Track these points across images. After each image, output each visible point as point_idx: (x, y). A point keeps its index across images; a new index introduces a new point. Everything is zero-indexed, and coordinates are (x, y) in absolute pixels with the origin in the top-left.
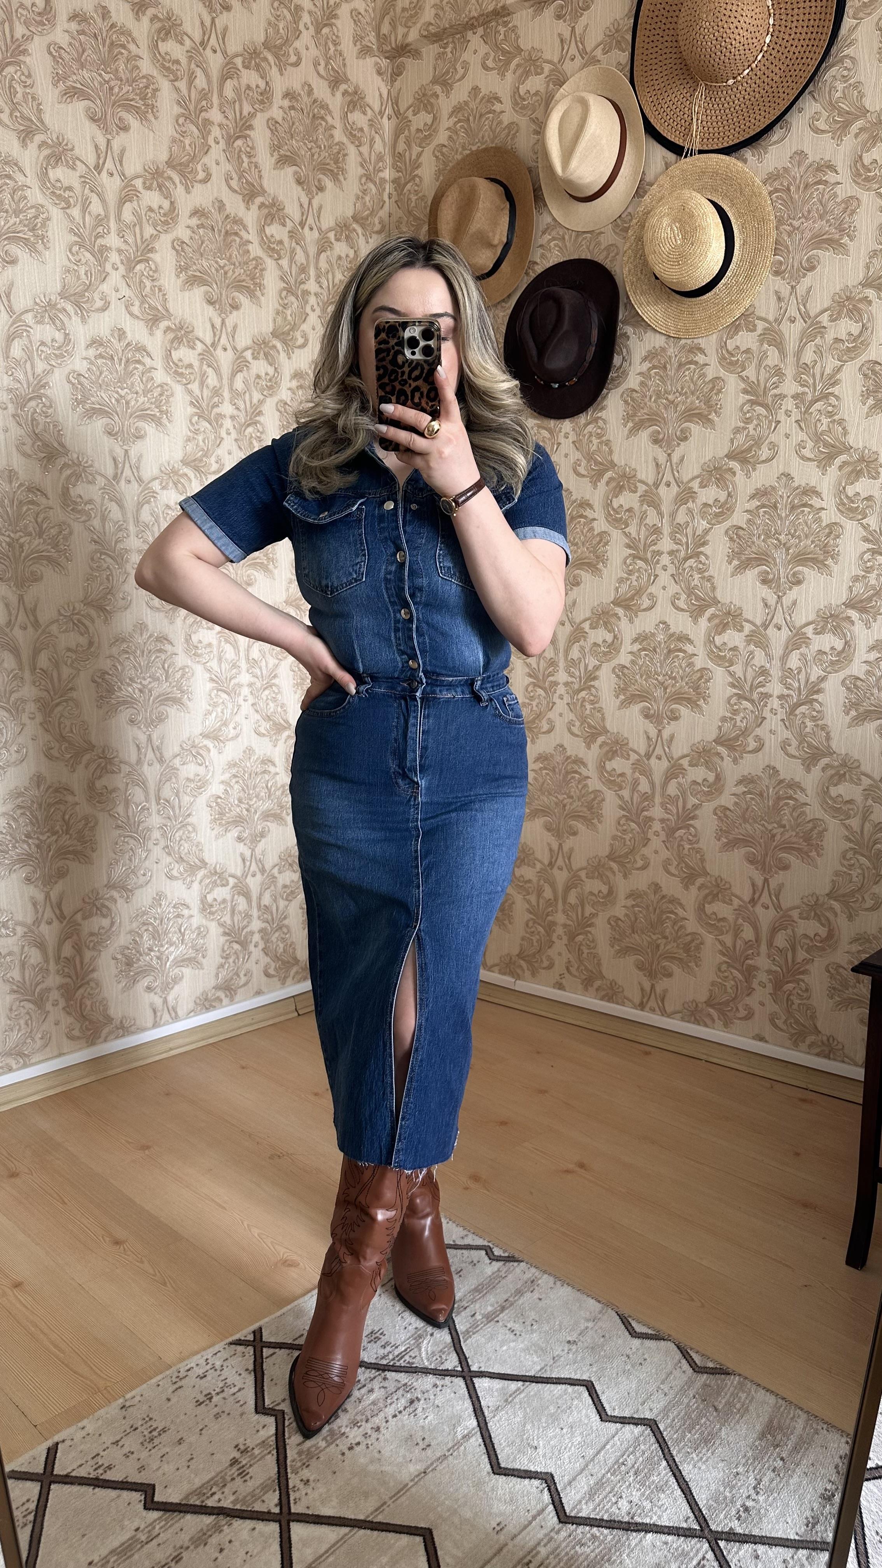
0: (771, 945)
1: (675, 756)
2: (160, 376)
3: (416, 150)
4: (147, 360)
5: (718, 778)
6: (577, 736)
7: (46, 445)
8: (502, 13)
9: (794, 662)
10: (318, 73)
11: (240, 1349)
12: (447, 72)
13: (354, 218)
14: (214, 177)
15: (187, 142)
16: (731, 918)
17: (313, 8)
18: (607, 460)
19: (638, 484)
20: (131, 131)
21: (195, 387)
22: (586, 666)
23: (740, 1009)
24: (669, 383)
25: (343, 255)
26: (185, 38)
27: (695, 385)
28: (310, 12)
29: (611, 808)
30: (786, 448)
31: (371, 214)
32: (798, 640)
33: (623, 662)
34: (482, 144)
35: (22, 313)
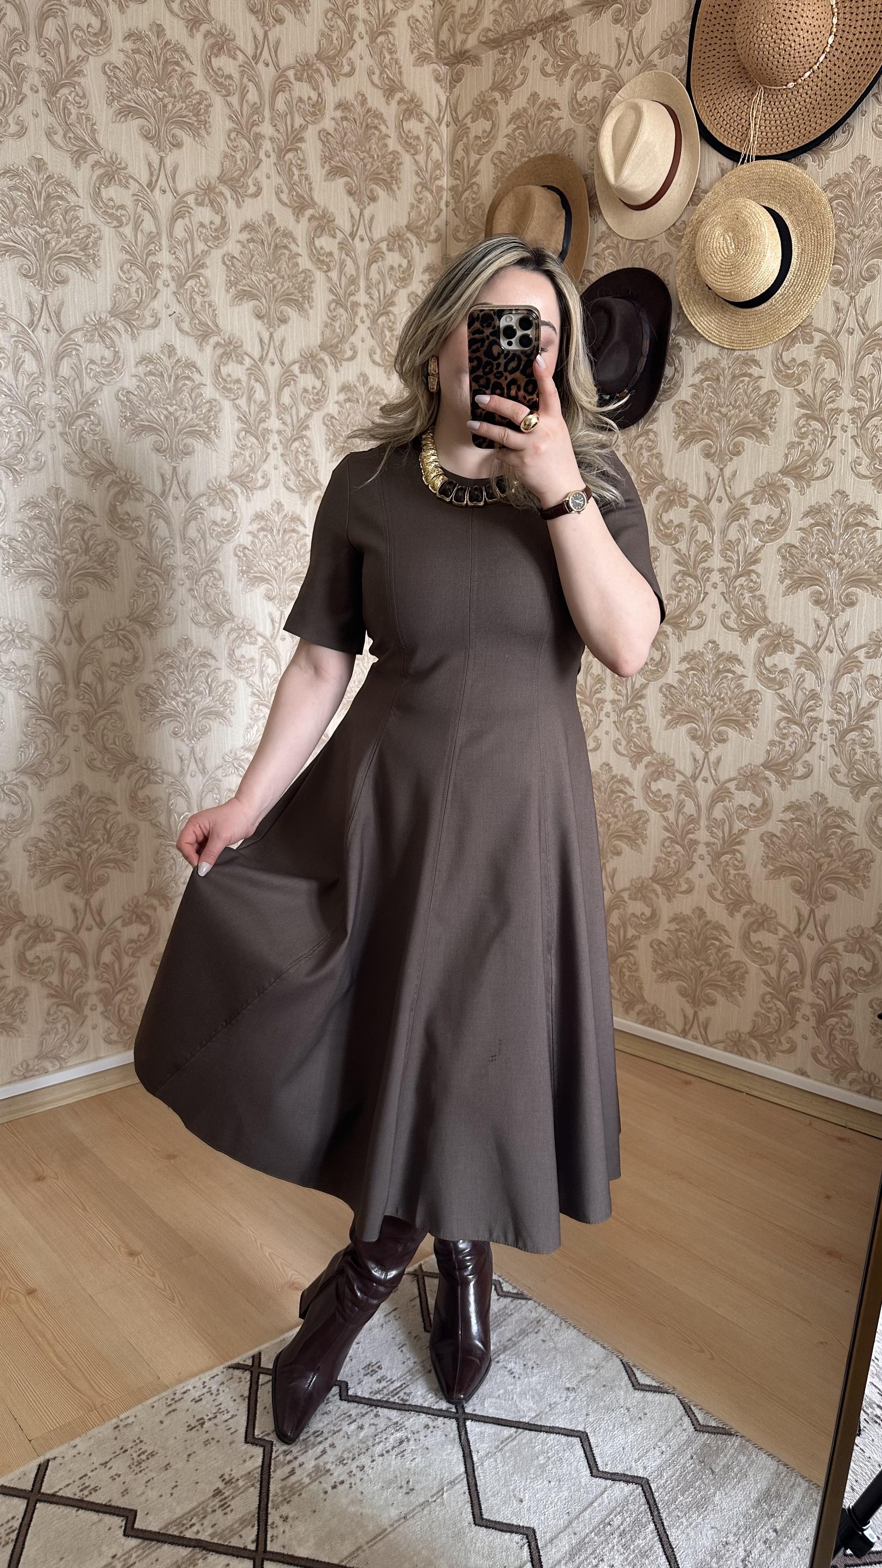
0: (816, 978)
1: (722, 779)
2: (209, 392)
3: (474, 157)
4: (196, 377)
5: (765, 803)
6: (623, 755)
7: (93, 463)
8: (560, 18)
9: (845, 686)
10: (373, 83)
11: (237, 1373)
12: (507, 78)
13: (409, 227)
14: (265, 191)
15: (238, 156)
16: (776, 947)
17: (369, 18)
18: (656, 473)
19: (689, 499)
20: (184, 148)
21: (242, 402)
22: (633, 685)
23: (783, 1040)
24: (722, 395)
25: (396, 265)
26: (238, 52)
27: (749, 397)
28: (365, 21)
29: (655, 830)
30: (842, 465)
31: (426, 223)
32: (849, 664)
33: (670, 681)
34: (540, 151)
35: (71, 333)
